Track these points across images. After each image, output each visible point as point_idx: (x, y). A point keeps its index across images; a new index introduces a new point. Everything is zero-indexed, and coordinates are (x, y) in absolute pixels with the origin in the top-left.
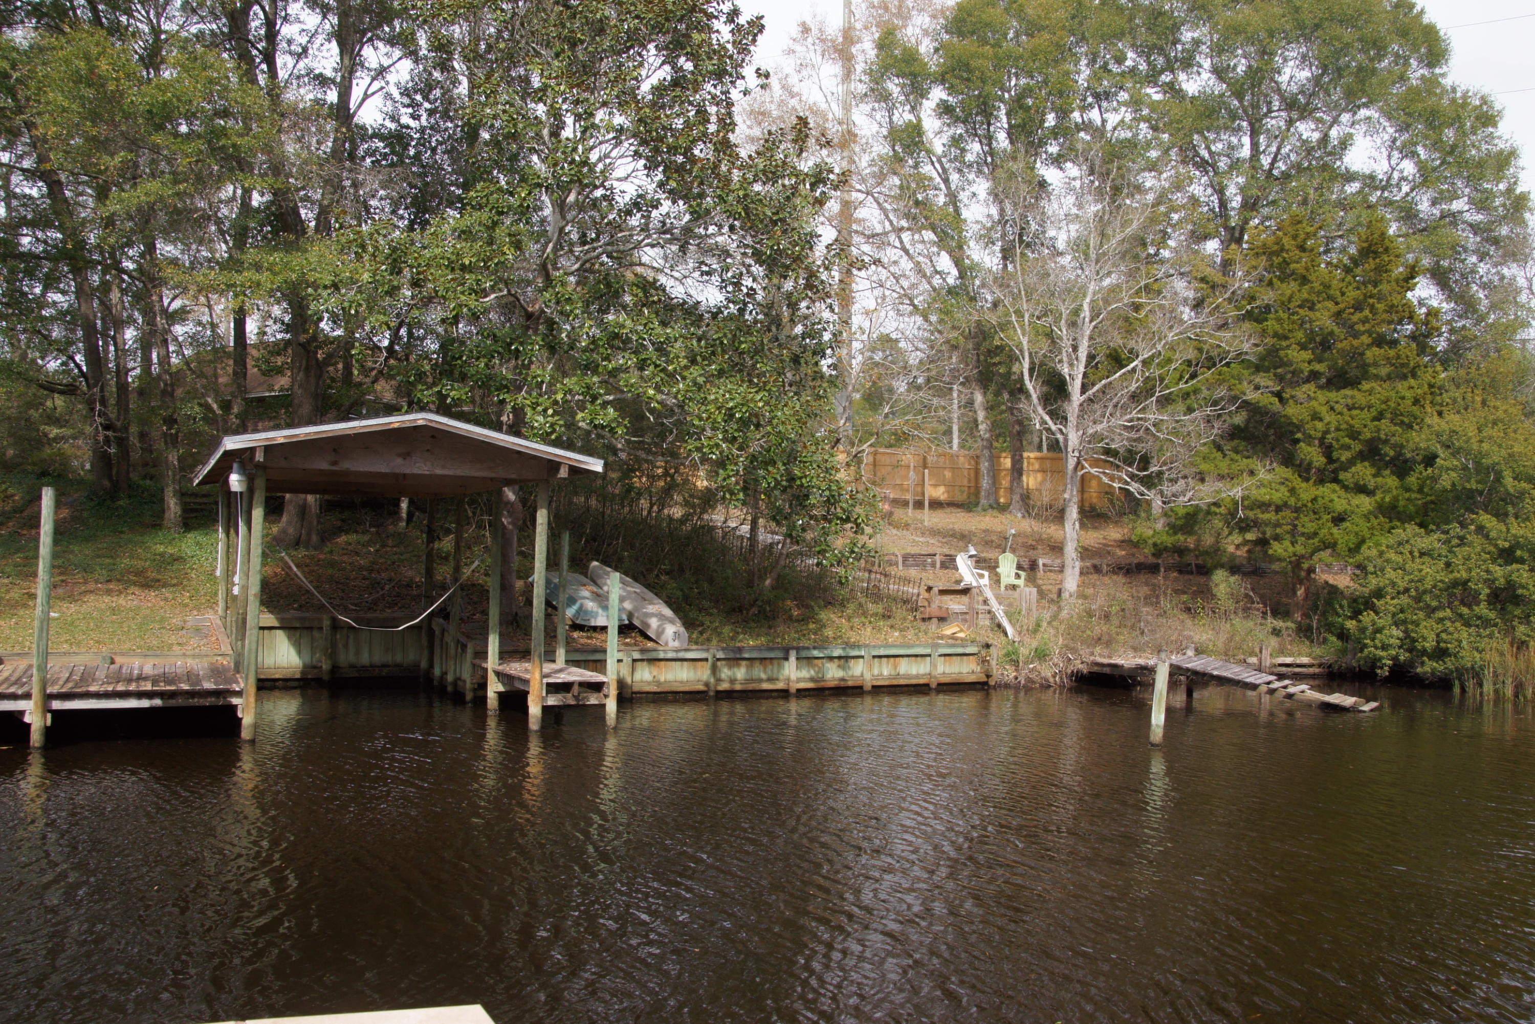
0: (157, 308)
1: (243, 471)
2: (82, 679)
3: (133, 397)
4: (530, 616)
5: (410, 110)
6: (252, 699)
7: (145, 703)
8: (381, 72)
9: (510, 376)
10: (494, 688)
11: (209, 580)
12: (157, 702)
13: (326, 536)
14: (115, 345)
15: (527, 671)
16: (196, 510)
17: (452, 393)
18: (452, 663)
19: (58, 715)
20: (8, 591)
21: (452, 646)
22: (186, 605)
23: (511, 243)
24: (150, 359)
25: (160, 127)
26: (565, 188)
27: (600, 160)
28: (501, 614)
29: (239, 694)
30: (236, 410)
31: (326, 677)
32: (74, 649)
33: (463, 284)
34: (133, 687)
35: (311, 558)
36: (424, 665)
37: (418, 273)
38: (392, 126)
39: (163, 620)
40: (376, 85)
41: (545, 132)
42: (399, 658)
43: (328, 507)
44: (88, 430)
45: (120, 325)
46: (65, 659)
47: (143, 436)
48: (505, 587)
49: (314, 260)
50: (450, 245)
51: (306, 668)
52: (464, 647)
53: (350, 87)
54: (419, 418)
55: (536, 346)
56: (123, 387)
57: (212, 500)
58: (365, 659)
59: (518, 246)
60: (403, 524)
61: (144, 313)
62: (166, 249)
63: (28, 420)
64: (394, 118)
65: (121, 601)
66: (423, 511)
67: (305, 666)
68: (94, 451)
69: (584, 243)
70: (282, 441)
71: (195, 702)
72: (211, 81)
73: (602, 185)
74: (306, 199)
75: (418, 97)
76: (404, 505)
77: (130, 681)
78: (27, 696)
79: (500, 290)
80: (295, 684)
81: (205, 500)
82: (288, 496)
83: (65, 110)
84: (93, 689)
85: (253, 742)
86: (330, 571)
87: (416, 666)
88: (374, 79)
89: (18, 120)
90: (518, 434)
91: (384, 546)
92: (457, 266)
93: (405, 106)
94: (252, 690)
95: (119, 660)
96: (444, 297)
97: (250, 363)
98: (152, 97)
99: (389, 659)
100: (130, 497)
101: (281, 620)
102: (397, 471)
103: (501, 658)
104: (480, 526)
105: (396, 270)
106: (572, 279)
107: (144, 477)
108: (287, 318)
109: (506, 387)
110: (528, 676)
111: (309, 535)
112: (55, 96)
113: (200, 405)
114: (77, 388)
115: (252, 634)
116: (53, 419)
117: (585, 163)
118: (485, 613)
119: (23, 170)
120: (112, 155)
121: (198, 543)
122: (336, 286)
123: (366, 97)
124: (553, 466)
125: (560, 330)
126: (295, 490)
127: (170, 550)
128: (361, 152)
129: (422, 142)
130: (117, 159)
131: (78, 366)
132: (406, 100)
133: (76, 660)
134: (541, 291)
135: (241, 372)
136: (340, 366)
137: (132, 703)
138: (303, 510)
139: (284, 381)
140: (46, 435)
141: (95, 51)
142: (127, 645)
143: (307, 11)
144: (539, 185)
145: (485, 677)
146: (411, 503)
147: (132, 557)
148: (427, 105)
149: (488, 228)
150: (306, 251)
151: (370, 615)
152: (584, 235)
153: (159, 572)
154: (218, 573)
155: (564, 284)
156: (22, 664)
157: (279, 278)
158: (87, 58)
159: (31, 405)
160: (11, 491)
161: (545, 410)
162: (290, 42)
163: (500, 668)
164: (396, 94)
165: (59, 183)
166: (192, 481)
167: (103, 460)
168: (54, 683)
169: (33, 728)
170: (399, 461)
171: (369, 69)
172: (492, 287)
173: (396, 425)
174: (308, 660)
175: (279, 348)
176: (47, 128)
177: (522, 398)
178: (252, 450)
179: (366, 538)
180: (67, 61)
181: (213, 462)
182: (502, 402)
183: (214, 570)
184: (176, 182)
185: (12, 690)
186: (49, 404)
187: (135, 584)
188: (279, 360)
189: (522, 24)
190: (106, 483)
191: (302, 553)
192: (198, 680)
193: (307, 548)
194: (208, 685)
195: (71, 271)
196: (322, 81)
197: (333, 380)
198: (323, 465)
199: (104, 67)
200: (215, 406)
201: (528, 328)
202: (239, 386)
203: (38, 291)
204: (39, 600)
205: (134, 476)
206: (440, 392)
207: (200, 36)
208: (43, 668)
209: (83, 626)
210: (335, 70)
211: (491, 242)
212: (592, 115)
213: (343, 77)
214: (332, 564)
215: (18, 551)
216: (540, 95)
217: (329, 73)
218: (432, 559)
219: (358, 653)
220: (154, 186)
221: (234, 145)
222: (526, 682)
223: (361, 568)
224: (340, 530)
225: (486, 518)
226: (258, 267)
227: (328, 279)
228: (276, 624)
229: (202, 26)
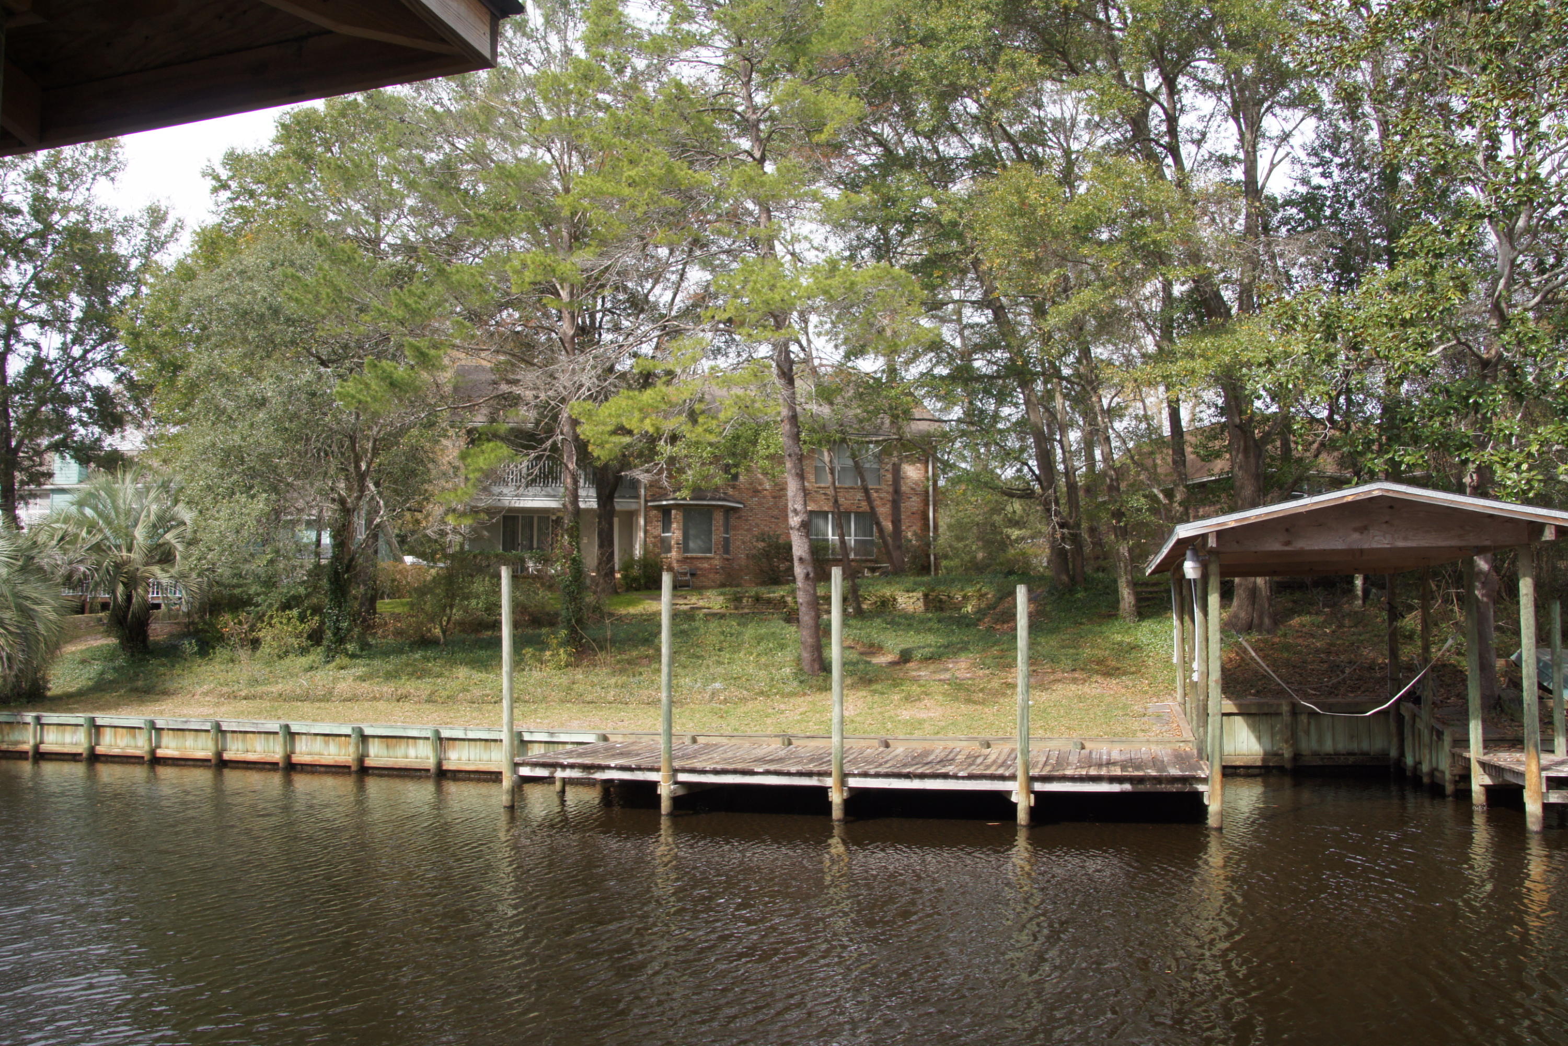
0: (1097, 408)
1: (1197, 557)
2: (1059, 763)
3: (1081, 494)
4: (1520, 701)
5: (1320, 169)
6: (1218, 787)
7: (1116, 788)
8: (1285, 137)
9: (1471, 433)
10: (1479, 781)
11: (1166, 667)
12: (1127, 787)
13: (1279, 619)
14: (1062, 448)
15: (1519, 762)
16: (1148, 599)
17: (1407, 459)
18: (1427, 751)
19: (1039, 795)
20: (989, 681)
21: (1426, 733)
22: (1146, 692)
23: (1456, 286)
24: (1093, 458)
25: (1085, 239)
26: (1511, 214)
27: (1552, 172)
28: (1484, 697)
29: (1205, 781)
30: (1178, 497)
31: (1288, 765)
32: (1049, 734)
33: (1407, 340)
34: (1104, 772)
35: (1265, 641)
36: (1394, 753)
37: (1355, 336)
38: (1302, 190)
39: (1125, 707)
40: (1281, 152)
41: (1479, 158)
42: (1365, 746)
43: (1279, 588)
44: (1046, 530)
45: (1063, 429)
46: (1042, 744)
47: (1092, 530)
48: (1485, 667)
49: (1244, 339)
50: (1387, 302)
51: (1267, 755)
52: (1440, 734)
53: (1255, 161)
54: (1374, 489)
55: (1499, 396)
56: (1072, 487)
57: (1162, 588)
58: (1328, 747)
59: (1464, 289)
60: (1360, 602)
61: (1085, 415)
62: (1099, 352)
63: (993, 525)
64: (1305, 181)
65: (1085, 688)
66: (1382, 587)
67: (1266, 754)
68: (1053, 548)
69: (1543, 272)
70: (1233, 525)
71: (1163, 787)
72: (1125, 186)
73: (1560, 201)
74: (1226, 280)
75: (1327, 154)
76: (1359, 582)
77: (1100, 765)
78: (1013, 777)
79: (1449, 340)
80: (1257, 771)
81: (1155, 589)
82: (1237, 580)
83: (1005, 242)
84: (1069, 772)
85: (1220, 829)
86: (1285, 655)
87: (1385, 755)
88: (1277, 148)
89: (968, 260)
90: (1485, 495)
91: (1341, 626)
92: (1396, 322)
93: (1314, 166)
94: (1217, 777)
95: (1088, 745)
96: (1387, 358)
97: (1188, 450)
98: (1076, 212)
99: (1354, 746)
100: (1086, 590)
101: (1239, 706)
102: (1355, 546)
103: (1485, 747)
104: (1447, 600)
105: (1330, 337)
106: (1530, 315)
107: (1098, 570)
108: (1220, 402)
109: (1468, 445)
110: (1521, 768)
111: (1261, 617)
112: (996, 232)
113: (1145, 496)
114: (1033, 491)
115: (1214, 721)
116: (1015, 523)
117: (1535, 179)
118: (1463, 697)
119: (973, 303)
120: (1047, 273)
121: (1152, 631)
122: (1270, 363)
123: (1273, 166)
124: (1536, 528)
125: (1525, 375)
126: (1244, 574)
127: (1127, 639)
128: (1275, 222)
129: (1337, 199)
130: (1052, 276)
131: (1031, 469)
132: (1315, 160)
133: (1051, 745)
134: (1497, 334)
135: (1180, 459)
136: (1278, 443)
137: (1104, 787)
138: (1253, 593)
139: (1220, 465)
140: (1008, 537)
141: (1024, 184)
142: (1095, 732)
143: (1200, 97)
144: (1481, 217)
145: (1468, 769)
146: (1366, 580)
147: (1092, 647)
148: (1337, 160)
149: (1426, 275)
150: (1235, 332)
151: (1331, 700)
152: (1541, 262)
153: (1118, 660)
154: (1175, 660)
155: (1523, 321)
156: (1006, 748)
157: (1213, 363)
158: (1018, 192)
159: (994, 511)
160: (984, 590)
161: (1518, 466)
162: (1189, 131)
163: (1486, 758)
164: (1304, 158)
165: (1002, 307)
166: (1143, 571)
167: (1059, 555)
168: (1034, 766)
169: (1020, 807)
170: (1356, 536)
171: (1270, 139)
172: (1440, 338)
173: (1350, 499)
174: (1269, 747)
175: (1214, 432)
176: (992, 261)
177: (1488, 454)
178: (1204, 537)
179: (1321, 619)
180: (1002, 199)
181: (1165, 551)
182: (1465, 462)
183: (1170, 657)
184: (1106, 287)
185: (1000, 771)
186: (1009, 508)
187: (1097, 672)
188: (1217, 444)
189: (1435, 48)
190: (1065, 578)
191: (1255, 636)
192: (1162, 766)
193: (1260, 633)
194: (1174, 772)
195: (1020, 386)
196: (1225, 161)
197: (1273, 458)
198: (1275, 545)
199: (1033, 196)
200: (1161, 496)
201: (1485, 377)
202: (1180, 474)
203: (993, 407)
204: (1019, 689)
205: (1089, 570)
206: (1392, 459)
207: (1106, 148)
208: (1026, 752)
209: (1054, 712)
210: (1237, 148)
211: (1432, 289)
212: (1536, 124)
213: (1247, 153)
214: (1287, 647)
215: (995, 644)
216: (1466, 119)
217: (1230, 152)
218: (1396, 639)
219: (1320, 740)
220: (1086, 294)
221: (1154, 242)
222: (1521, 775)
223: (1317, 651)
224: (1291, 613)
225: (1453, 591)
226: (1190, 355)
227: (1261, 357)
228: (1235, 710)
229: (1107, 137)
